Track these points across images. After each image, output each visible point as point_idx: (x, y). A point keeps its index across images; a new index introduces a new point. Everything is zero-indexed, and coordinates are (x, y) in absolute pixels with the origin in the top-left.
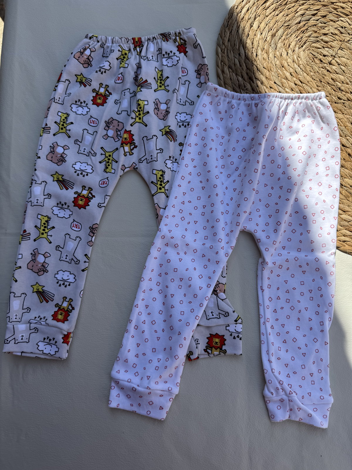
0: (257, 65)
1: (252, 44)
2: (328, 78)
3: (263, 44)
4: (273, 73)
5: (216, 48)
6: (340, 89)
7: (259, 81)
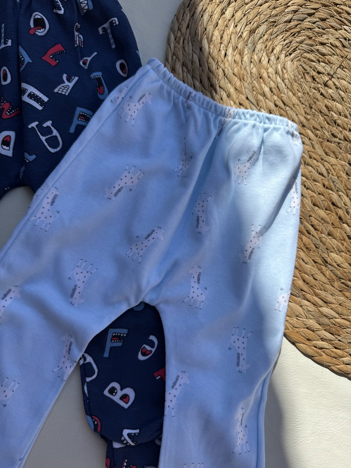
0: (224, 69)
1: (222, 38)
2: (321, 104)
3: (236, 40)
4: (246, 84)
5: (168, 34)
6: (335, 123)
7: (225, 92)
